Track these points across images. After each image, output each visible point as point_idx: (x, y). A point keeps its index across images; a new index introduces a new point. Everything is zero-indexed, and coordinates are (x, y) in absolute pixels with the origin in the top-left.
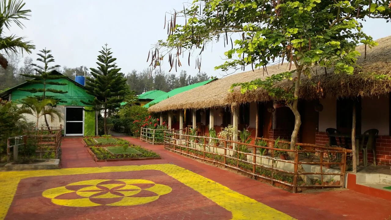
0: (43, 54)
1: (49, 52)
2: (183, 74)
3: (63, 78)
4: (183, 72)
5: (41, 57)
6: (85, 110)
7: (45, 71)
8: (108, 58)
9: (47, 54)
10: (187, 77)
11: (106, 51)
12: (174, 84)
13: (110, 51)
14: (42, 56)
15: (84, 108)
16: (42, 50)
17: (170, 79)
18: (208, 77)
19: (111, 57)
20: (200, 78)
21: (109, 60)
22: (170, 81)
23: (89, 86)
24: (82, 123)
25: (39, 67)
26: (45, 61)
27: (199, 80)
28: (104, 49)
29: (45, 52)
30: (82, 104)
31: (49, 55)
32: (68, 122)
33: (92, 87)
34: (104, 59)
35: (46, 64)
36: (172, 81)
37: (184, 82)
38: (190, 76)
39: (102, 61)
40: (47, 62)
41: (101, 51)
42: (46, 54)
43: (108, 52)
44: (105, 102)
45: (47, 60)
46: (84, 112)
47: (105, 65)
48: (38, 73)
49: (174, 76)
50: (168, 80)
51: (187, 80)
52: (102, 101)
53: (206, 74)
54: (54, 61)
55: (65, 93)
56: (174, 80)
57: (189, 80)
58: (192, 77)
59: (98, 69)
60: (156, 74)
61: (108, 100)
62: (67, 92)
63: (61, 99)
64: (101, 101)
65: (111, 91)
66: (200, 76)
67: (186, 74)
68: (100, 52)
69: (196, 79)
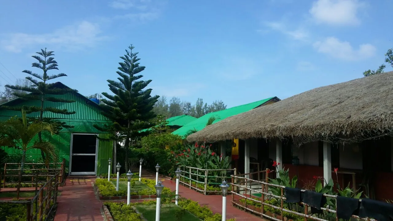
0: (42, 58)
1: (50, 54)
2: (200, 102)
3: (69, 92)
4: (199, 100)
5: (38, 61)
6: (99, 138)
7: (43, 81)
8: (133, 66)
9: (48, 58)
10: (203, 105)
11: (131, 57)
12: (189, 113)
13: (137, 57)
14: (41, 61)
15: (98, 135)
16: (41, 52)
17: (185, 108)
18: (224, 106)
19: (137, 65)
20: (217, 107)
21: (134, 69)
22: (185, 109)
23: (106, 104)
24: (95, 156)
25: (35, 76)
26: (43, 68)
27: (215, 109)
28: (128, 54)
29: (44, 53)
30: (96, 130)
31: (50, 58)
32: (74, 154)
33: (109, 106)
34: (128, 68)
35: (45, 71)
36: (187, 109)
37: (200, 110)
38: (206, 104)
39: (126, 71)
40: (48, 69)
41: (125, 57)
42: (46, 58)
43: (133, 57)
44: (127, 127)
45: (47, 66)
46: (97, 141)
47: (129, 76)
48: (33, 84)
49: (190, 104)
50: (184, 108)
51: (204, 109)
52: (124, 125)
53: (223, 103)
54: (57, 69)
55: (71, 113)
56: (190, 109)
57: (206, 108)
58: (209, 106)
59: (119, 81)
60: (172, 102)
61: (131, 124)
62: (74, 113)
63: (64, 123)
64: (123, 127)
65: (138, 112)
66: (216, 105)
67: (202, 102)
68: (122, 58)
69: (213, 108)
